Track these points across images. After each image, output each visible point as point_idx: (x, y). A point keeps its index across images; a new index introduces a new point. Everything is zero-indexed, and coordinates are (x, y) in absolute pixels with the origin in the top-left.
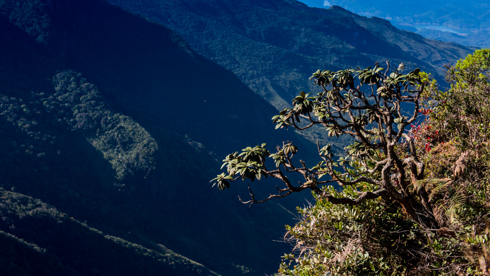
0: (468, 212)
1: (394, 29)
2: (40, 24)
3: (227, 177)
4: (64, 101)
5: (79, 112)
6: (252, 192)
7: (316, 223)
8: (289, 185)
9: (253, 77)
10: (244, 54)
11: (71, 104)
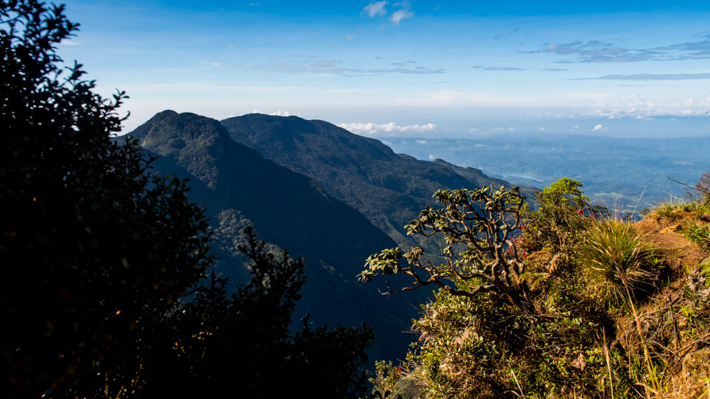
0: (564, 299)
1: (485, 177)
2: (210, 173)
3: (370, 273)
4: (226, 234)
5: (238, 242)
6: (389, 286)
7: (437, 316)
8: (419, 280)
9: (374, 214)
10: (367, 196)
11: (232, 235)
